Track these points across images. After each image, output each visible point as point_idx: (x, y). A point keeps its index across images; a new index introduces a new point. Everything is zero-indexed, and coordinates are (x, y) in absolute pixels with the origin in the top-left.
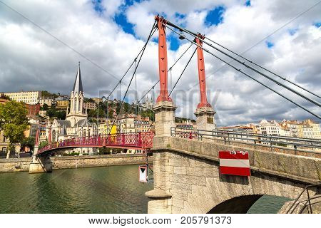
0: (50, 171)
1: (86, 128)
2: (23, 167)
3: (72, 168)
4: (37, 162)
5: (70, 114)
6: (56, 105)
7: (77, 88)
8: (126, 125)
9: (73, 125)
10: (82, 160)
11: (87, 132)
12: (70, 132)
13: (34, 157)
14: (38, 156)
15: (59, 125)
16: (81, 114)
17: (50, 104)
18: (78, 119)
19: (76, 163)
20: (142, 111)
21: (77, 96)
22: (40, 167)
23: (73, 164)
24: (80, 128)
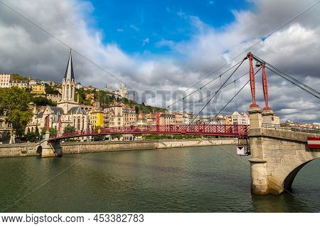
0: (60, 156)
1: (81, 115)
2: (29, 151)
3: (75, 153)
4: (48, 147)
5: (62, 101)
6: (31, 89)
7: (69, 76)
8: (114, 113)
9: (66, 112)
10: (84, 146)
11: (81, 120)
12: (65, 118)
13: (46, 143)
14: (49, 141)
15: (53, 112)
16: (73, 102)
18: (71, 106)
19: (78, 148)
20: (118, 99)
21: (68, 83)
22: (52, 152)
23: (75, 149)
24: (74, 115)
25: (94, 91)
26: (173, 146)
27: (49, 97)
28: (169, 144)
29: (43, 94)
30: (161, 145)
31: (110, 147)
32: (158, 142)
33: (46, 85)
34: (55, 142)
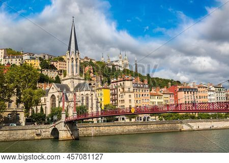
0: (77, 139)
1: (89, 93)
3: (89, 136)
4: (65, 129)
5: (67, 77)
8: (123, 89)
10: (98, 128)
14: (66, 123)
15: (59, 89)
16: (78, 77)
17: (18, 64)
19: (92, 131)
21: (73, 56)
23: (89, 132)
24: (82, 93)
25: (91, 64)
26: (201, 127)
27: (45, 73)
28: (195, 125)
29: (38, 69)
30: (185, 127)
31: (127, 129)
32: (181, 123)
33: (40, 59)
34: (71, 124)
